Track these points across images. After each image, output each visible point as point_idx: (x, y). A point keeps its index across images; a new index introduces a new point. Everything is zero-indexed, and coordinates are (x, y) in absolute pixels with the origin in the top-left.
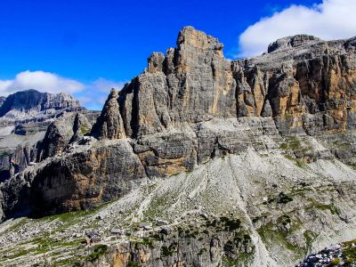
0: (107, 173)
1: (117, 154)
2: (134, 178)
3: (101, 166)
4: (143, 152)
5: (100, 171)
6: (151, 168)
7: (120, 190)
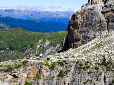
0: (85, 27)
1: (92, 14)
2: (99, 30)
3: (83, 22)
4: (107, 12)
5: (82, 25)
6: (110, 23)
7: (89, 38)
